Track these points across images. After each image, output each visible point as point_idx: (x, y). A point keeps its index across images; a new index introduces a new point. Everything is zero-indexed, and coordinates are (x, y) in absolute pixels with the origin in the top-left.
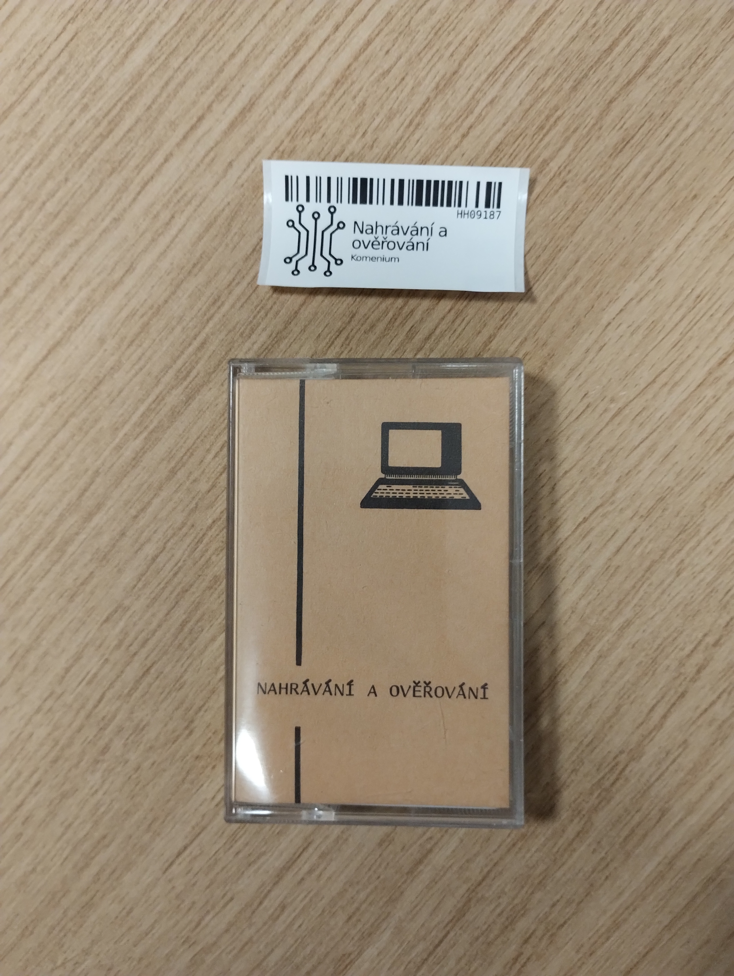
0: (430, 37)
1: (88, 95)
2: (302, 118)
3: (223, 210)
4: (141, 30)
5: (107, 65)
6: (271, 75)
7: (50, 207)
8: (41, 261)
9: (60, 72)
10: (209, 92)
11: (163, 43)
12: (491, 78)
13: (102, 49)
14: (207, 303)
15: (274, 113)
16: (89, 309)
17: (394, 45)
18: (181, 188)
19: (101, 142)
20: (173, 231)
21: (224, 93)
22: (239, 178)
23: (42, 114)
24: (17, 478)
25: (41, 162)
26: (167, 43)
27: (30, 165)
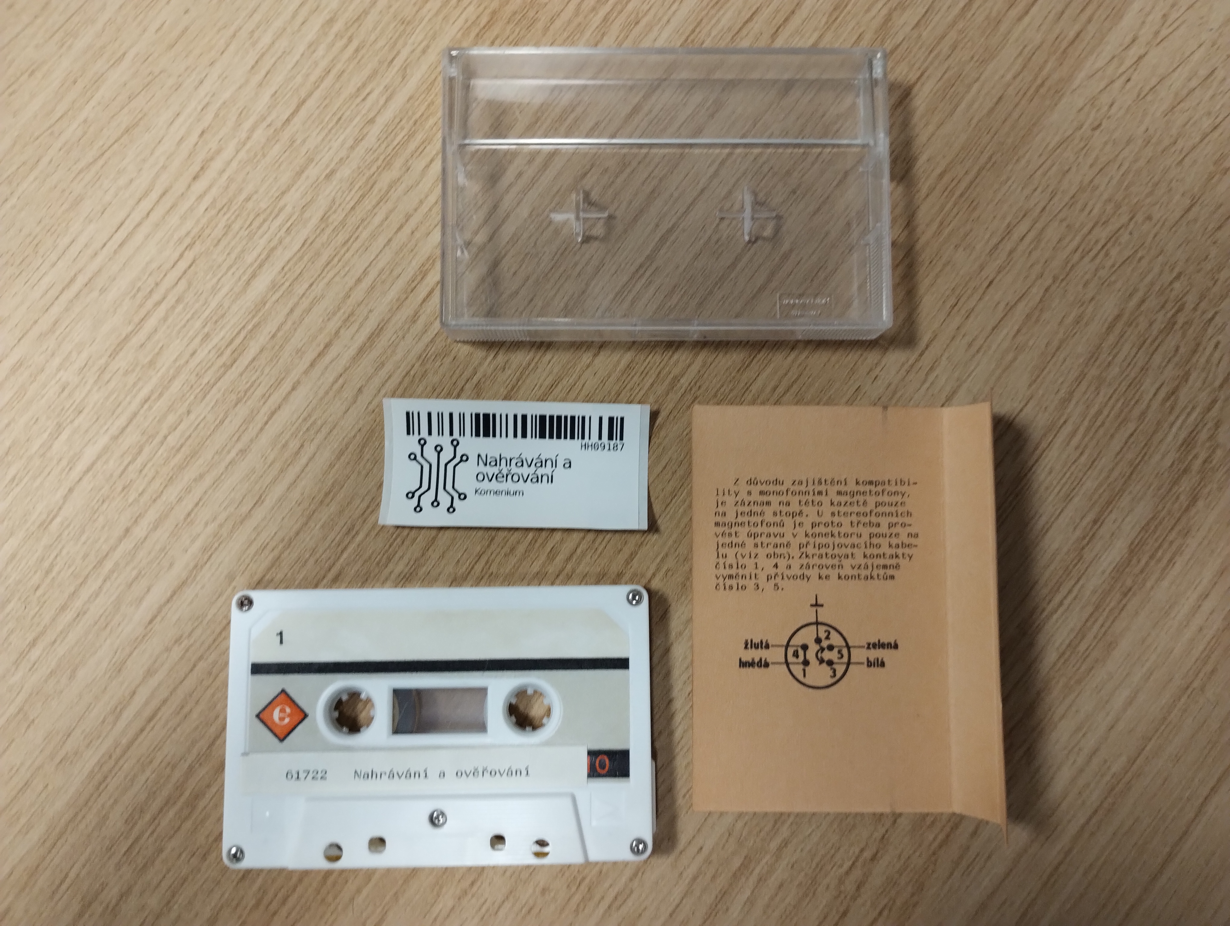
0: (556, 258)
1: (209, 324)
2: (432, 341)
3: (355, 436)
4: (263, 257)
5: (227, 294)
6: (398, 300)
7: (172, 440)
8: (164, 498)
9: (178, 301)
10: (336, 318)
11: (286, 269)
12: (619, 296)
13: (222, 277)
14: (341, 534)
15: (404, 337)
16: (216, 545)
17: (520, 267)
18: (309, 416)
19: (225, 373)
20: (303, 461)
21: (352, 319)
22: (370, 403)
23: (160, 345)
24: (142, 730)
25: (161, 395)
26: (290, 270)
27: (149, 398)
